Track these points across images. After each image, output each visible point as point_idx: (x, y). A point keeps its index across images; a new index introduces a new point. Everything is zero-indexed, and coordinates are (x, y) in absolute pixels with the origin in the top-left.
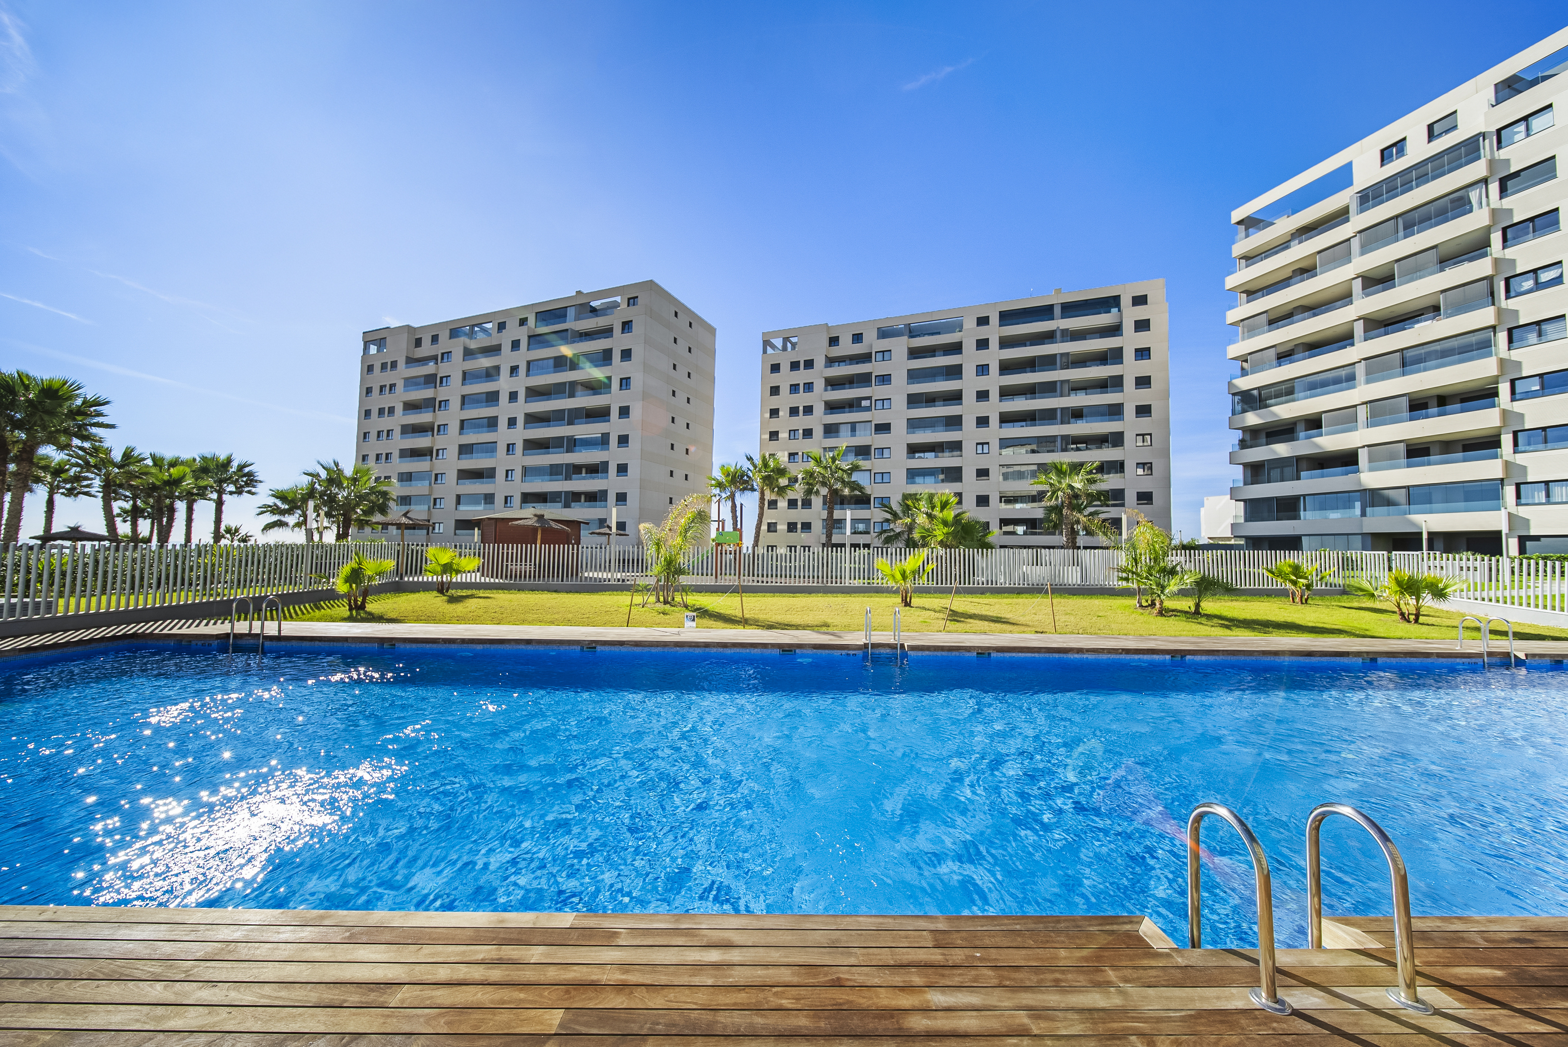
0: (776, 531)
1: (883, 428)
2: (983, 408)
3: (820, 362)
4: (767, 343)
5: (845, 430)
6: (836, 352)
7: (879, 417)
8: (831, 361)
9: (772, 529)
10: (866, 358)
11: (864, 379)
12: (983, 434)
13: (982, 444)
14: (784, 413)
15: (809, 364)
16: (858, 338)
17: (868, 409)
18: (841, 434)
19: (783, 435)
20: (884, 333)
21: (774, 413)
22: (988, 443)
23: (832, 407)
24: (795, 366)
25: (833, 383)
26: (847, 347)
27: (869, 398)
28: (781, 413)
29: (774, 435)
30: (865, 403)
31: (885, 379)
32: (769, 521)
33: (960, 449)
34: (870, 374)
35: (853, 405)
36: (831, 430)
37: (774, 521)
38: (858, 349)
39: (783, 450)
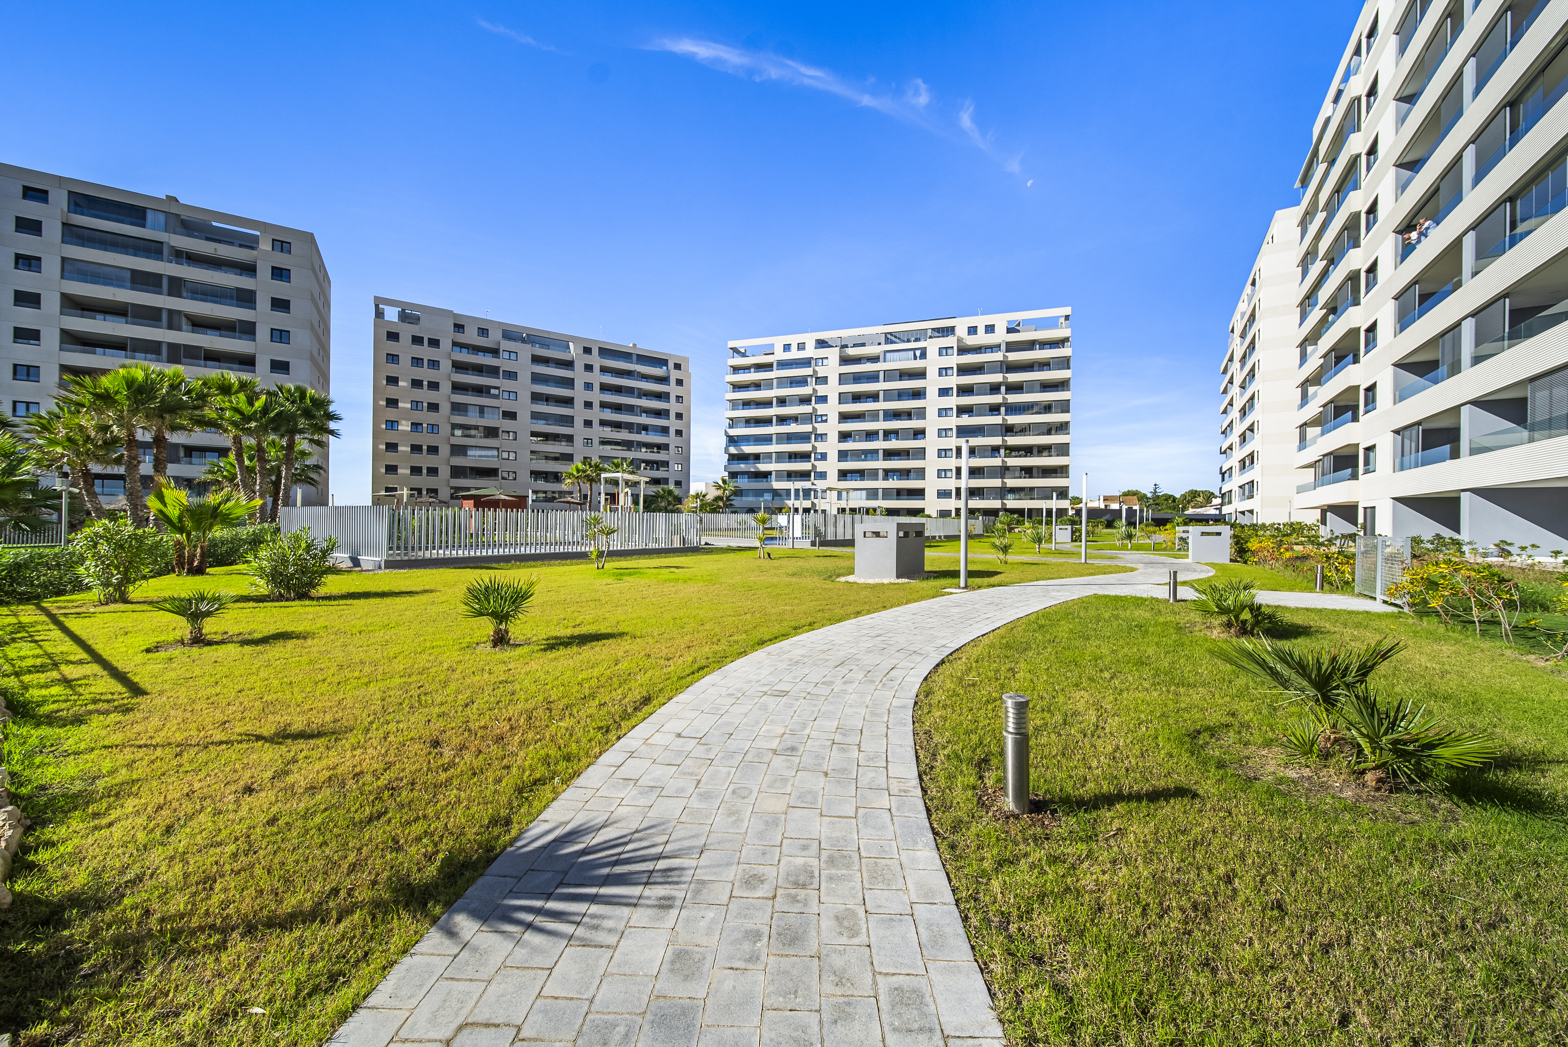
2: (589, 414)
5: (473, 411)
6: (461, 338)
7: (508, 406)
8: (458, 346)
10: (493, 352)
11: (492, 371)
12: (588, 432)
13: (588, 439)
15: (434, 343)
16: (483, 332)
17: (496, 397)
18: (469, 413)
20: (509, 334)
21: (392, 380)
22: (592, 439)
23: (459, 388)
24: (417, 340)
25: (460, 367)
26: (471, 336)
27: (497, 388)
28: (400, 382)
30: (493, 391)
31: (511, 376)
34: (498, 368)
35: (481, 390)
36: (457, 408)
38: (482, 342)
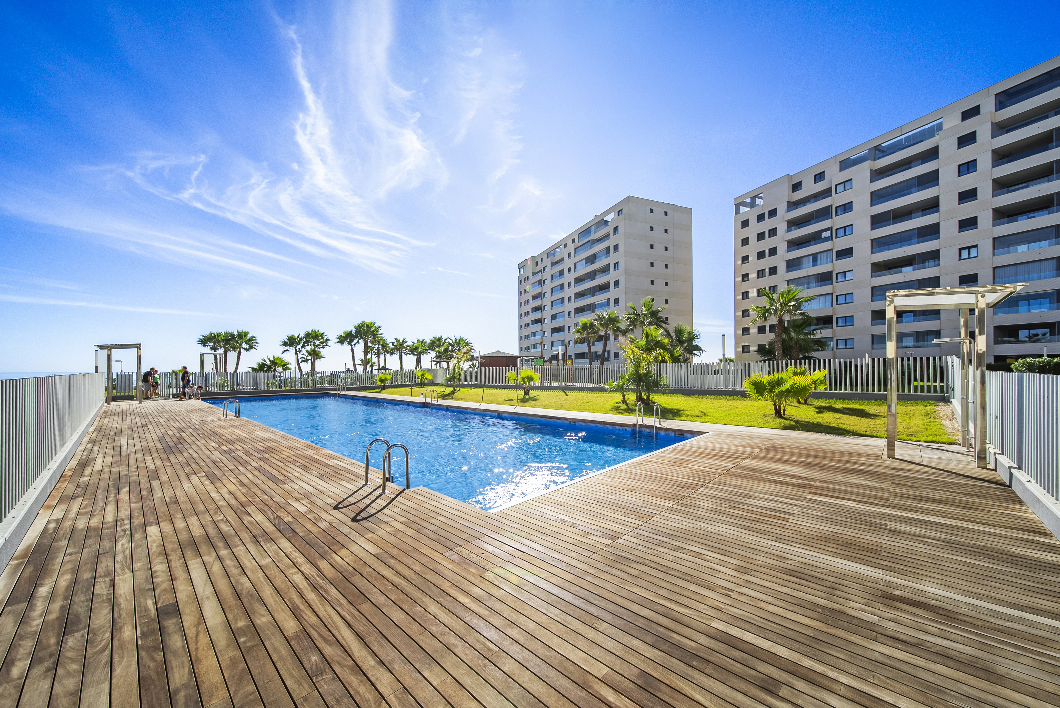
0: (749, 352)
1: (846, 253)
2: (969, 209)
3: (782, 208)
4: (737, 206)
5: (807, 262)
6: (798, 196)
7: (840, 244)
8: (792, 205)
9: (746, 350)
10: (827, 193)
11: (825, 213)
12: (969, 237)
13: (969, 248)
14: (753, 258)
15: (773, 213)
16: (819, 177)
17: (830, 238)
18: (804, 266)
19: (753, 276)
20: (845, 164)
21: (745, 259)
22: (976, 246)
23: (794, 244)
24: (761, 218)
25: (794, 224)
26: (810, 188)
27: (830, 229)
28: (750, 259)
29: (745, 277)
30: (824, 235)
31: (847, 207)
32: (743, 344)
33: (938, 257)
34: (830, 207)
35: (815, 238)
36: (792, 265)
37: (746, 344)
38: (821, 186)
39: (753, 288)
